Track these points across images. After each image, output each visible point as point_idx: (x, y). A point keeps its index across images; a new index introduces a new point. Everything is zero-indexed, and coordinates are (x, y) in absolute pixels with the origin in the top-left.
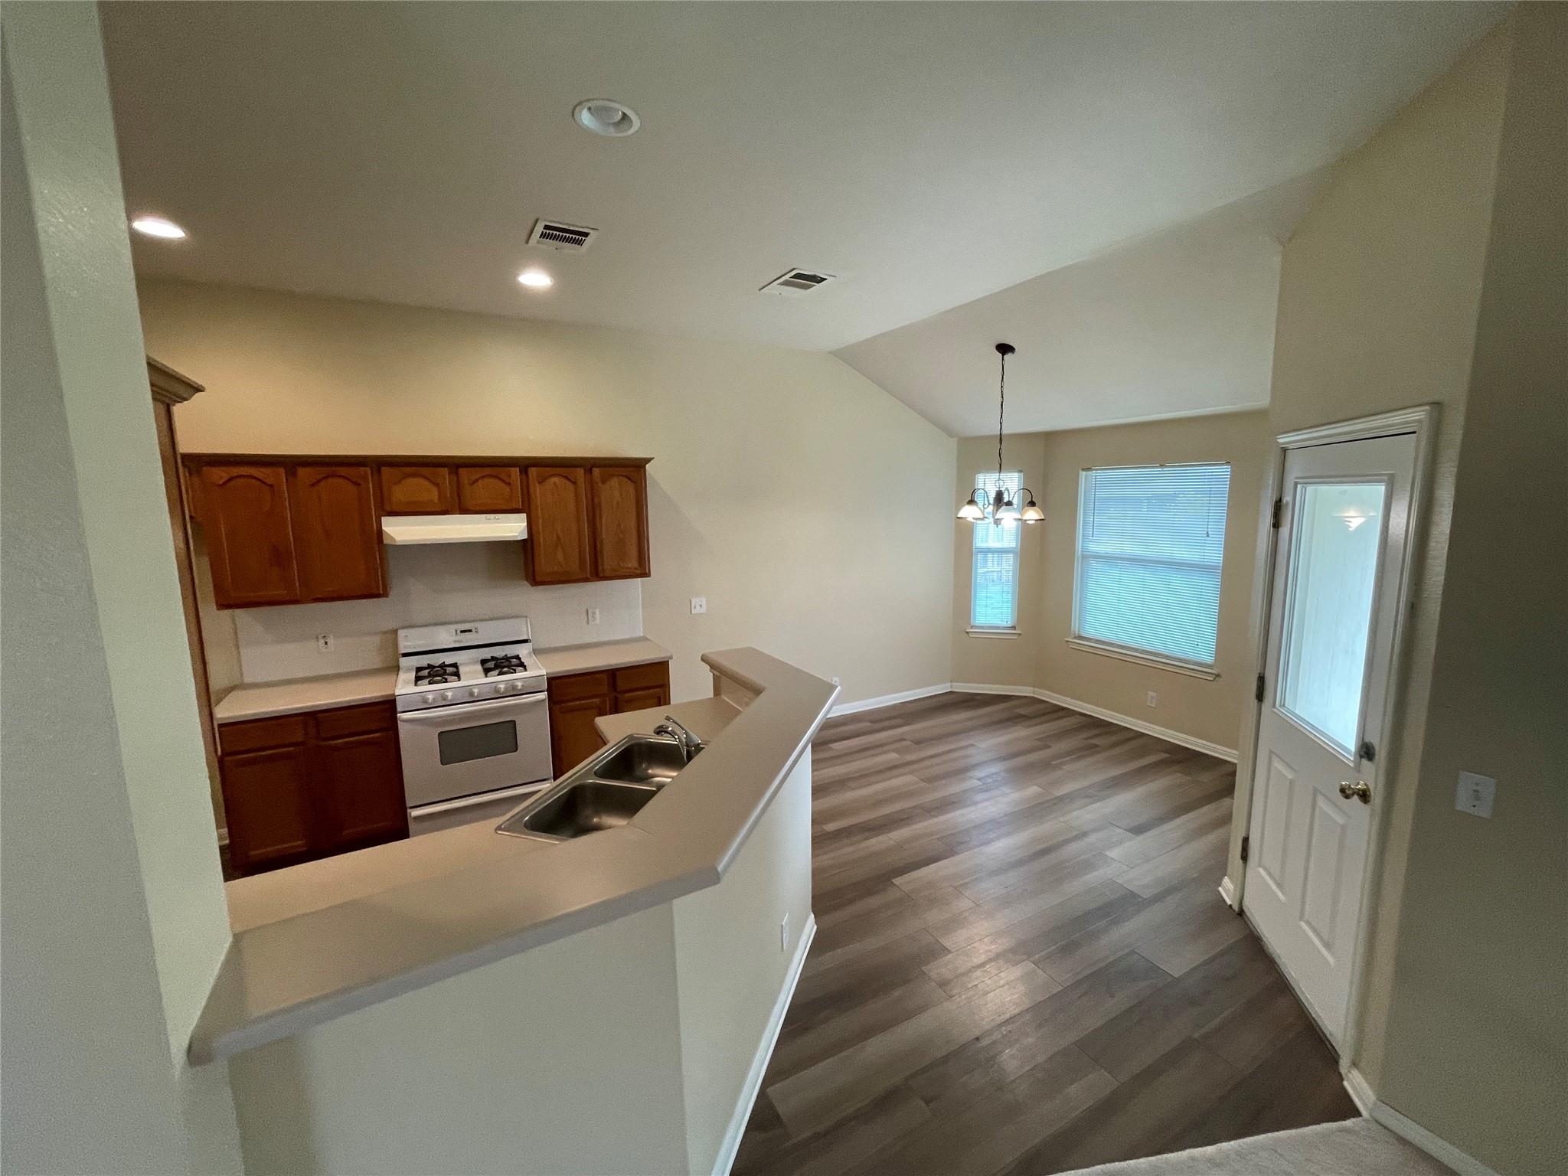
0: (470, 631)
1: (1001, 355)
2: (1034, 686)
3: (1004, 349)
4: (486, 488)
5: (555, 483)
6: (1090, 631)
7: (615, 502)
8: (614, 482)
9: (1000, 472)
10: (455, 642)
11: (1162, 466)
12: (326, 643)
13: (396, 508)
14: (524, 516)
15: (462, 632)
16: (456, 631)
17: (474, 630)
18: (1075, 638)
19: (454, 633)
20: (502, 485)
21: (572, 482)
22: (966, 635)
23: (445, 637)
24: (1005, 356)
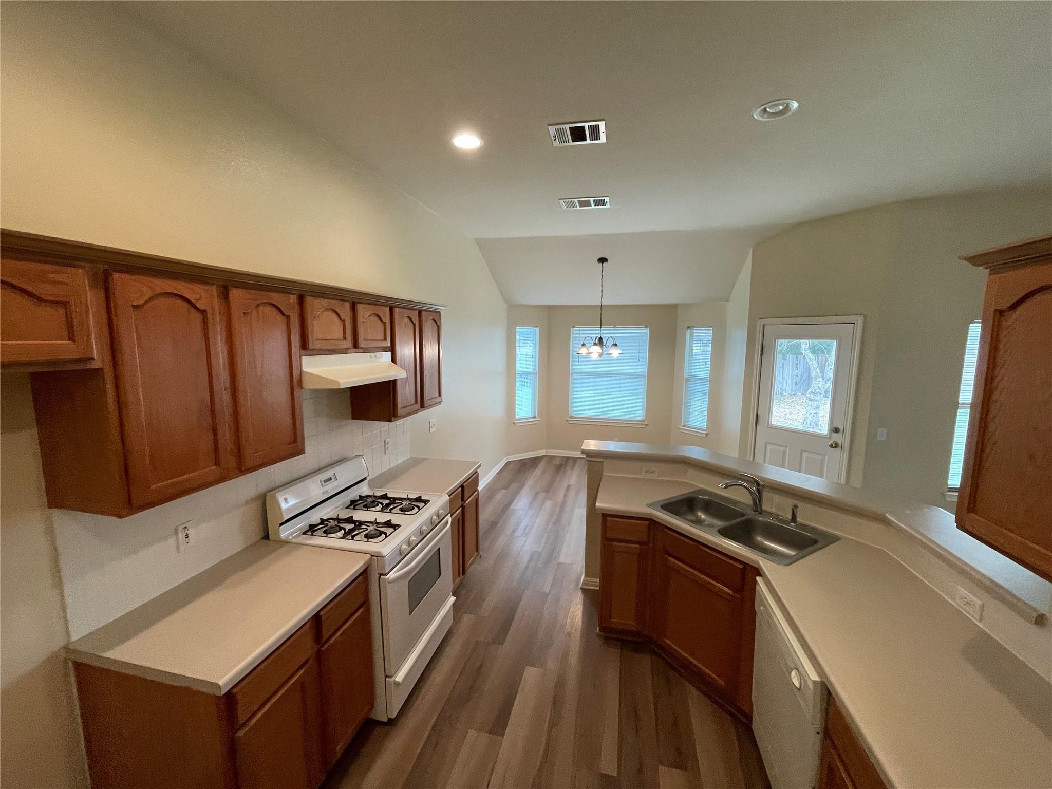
0: (331, 479)
1: (601, 264)
2: (546, 449)
3: (603, 260)
5: (405, 324)
6: (575, 413)
9: (601, 327)
10: (323, 493)
11: (615, 327)
13: (315, 346)
14: (390, 354)
15: (325, 481)
16: (321, 482)
17: (333, 477)
18: (570, 418)
19: (320, 484)
20: (380, 323)
21: (413, 323)
22: (513, 425)
24: (604, 264)
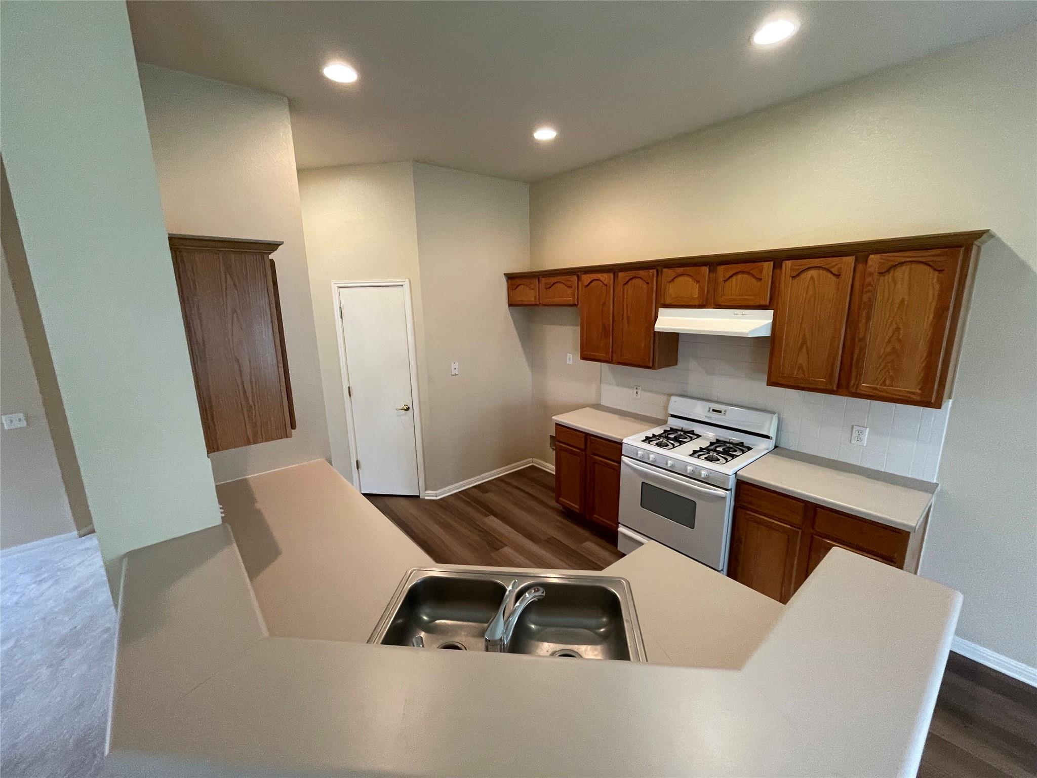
0: (720, 412)
4: (738, 284)
5: (812, 278)
7: (898, 301)
8: (902, 273)
10: (706, 417)
12: (637, 393)
13: (668, 302)
14: (771, 313)
15: (714, 410)
16: (710, 408)
17: (723, 412)
19: (707, 409)
20: (754, 280)
21: (834, 275)
23: (699, 410)
